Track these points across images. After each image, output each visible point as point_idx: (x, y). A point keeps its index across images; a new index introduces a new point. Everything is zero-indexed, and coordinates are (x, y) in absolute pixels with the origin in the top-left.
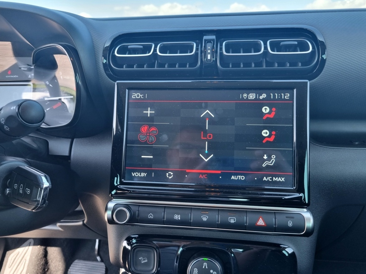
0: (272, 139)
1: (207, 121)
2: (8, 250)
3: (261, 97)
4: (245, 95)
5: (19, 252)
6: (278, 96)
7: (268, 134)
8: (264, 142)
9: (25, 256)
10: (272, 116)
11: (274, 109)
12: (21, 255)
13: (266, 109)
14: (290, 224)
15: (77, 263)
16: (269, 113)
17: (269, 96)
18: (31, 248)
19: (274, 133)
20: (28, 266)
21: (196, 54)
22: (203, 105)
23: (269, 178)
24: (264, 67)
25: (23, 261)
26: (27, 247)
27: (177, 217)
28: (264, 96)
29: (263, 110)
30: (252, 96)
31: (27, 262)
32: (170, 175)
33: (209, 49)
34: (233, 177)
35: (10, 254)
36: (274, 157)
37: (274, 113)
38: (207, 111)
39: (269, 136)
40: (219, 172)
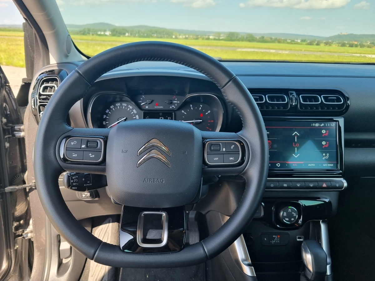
0: (327, 146)
1: (296, 137)
2: (94, 228)
3: (321, 125)
4: (314, 124)
5: (102, 228)
6: (329, 125)
7: (325, 144)
8: (323, 147)
9: (108, 230)
10: (326, 135)
11: (327, 131)
12: (104, 230)
13: (324, 131)
14: (337, 185)
15: (151, 231)
16: (325, 133)
17: (325, 125)
18: (111, 224)
19: (328, 143)
20: (111, 237)
21: (288, 101)
22: (294, 129)
23: (326, 165)
24: (320, 110)
25: (107, 234)
26: (108, 224)
27: (285, 185)
28: (323, 125)
29: (323, 132)
30: (317, 125)
31: (110, 235)
32: (278, 165)
33: (294, 100)
34: (309, 165)
35: (95, 230)
36: (328, 154)
37: (328, 133)
38: (296, 132)
39: (326, 145)
40: (303, 162)
